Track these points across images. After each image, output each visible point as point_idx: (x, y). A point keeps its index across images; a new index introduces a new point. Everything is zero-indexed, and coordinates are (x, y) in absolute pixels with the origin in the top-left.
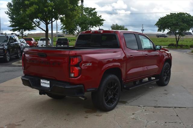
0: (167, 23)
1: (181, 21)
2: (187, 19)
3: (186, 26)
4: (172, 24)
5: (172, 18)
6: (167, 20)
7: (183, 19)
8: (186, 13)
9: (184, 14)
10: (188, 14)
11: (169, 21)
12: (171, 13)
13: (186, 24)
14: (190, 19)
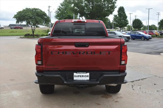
0: (25, 16)
1: (36, 15)
2: (41, 14)
3: (40, 19)
4: (29, 18)
5: (28, 12)
6: (24, 14)
7: (37, 14)
8: (38, 9)
9: (37, 9)
10: (40, 10)
11: (26, 15)
12: (26, 8)
13: (40, 18)
14: (43, 14)
